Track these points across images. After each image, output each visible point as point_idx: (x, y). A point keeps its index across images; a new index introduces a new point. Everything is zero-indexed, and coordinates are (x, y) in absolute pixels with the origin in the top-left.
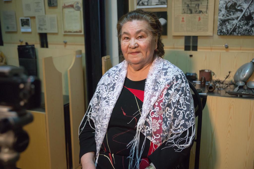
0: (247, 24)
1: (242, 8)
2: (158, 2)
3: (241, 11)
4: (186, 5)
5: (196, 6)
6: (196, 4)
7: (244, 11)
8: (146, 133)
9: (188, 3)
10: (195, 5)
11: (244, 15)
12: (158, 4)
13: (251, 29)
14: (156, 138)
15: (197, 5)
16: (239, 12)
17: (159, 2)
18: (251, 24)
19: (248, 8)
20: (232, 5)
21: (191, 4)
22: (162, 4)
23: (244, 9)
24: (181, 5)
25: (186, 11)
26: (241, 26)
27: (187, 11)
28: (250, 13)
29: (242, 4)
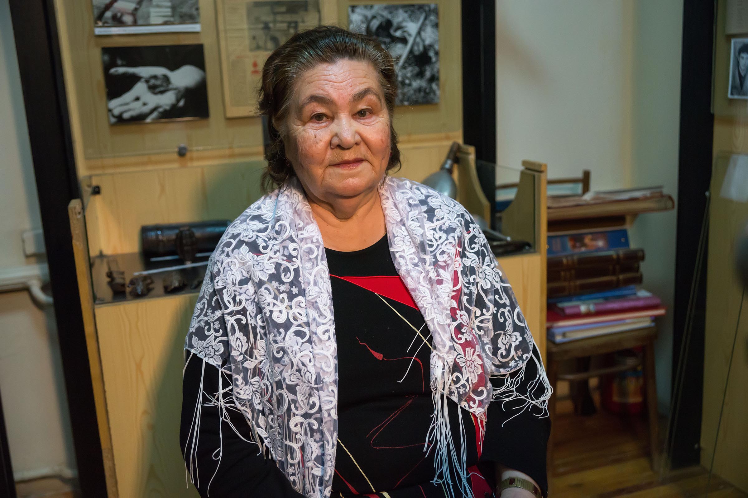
0: (420, 75)
1: (406, 35)
2: (170, 14)
3: (404, 41)
4: (261, 26)
5: (289, 27)
6: (290, 23)
7: (411, 41)
8: (458, 393)
9: (264, 18)
10: (285, 25)
11: (411, 52)
12: (172, 19)
13: (431, 88)
14: (479, 401)
15: (293, 25)
16: (399, 46)
17: (173, 16)
18: (428, 74)
19: (419, 33)
20: (380, 27)
21: (275, 22)
22: (182, 23)
23: (410, 35)
24: (245, 26)
25: (261, 43)
26: (407, 81)
27: (266, 42)
28: (424, 47)
29: (404, 24)
